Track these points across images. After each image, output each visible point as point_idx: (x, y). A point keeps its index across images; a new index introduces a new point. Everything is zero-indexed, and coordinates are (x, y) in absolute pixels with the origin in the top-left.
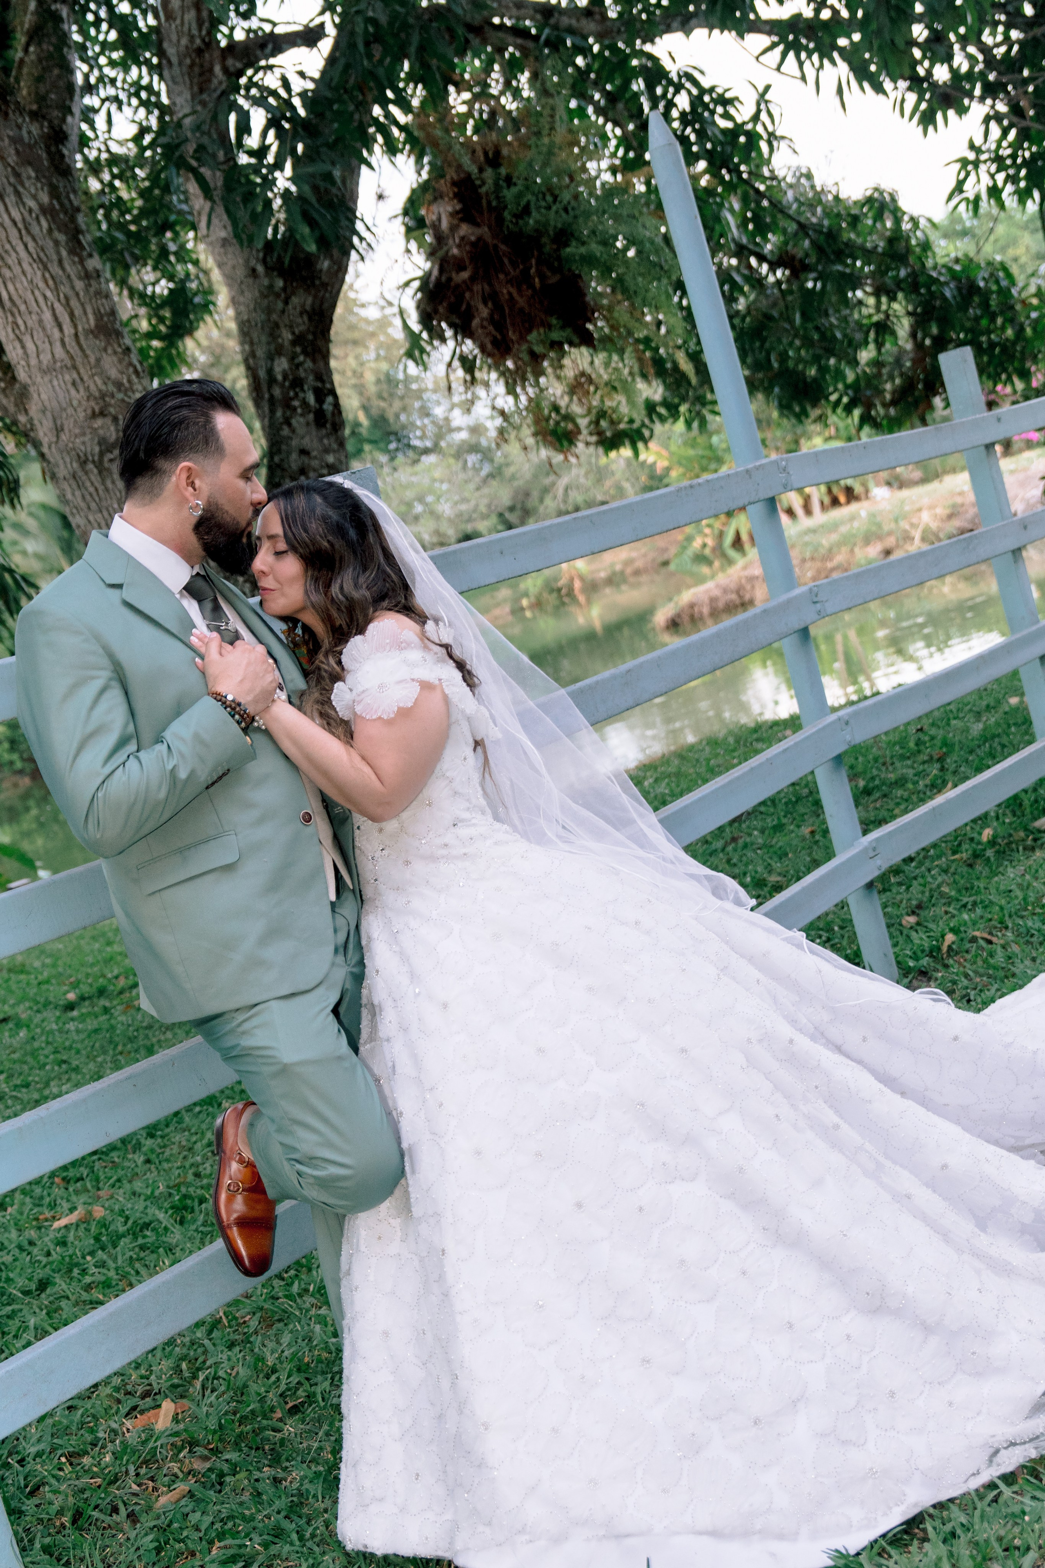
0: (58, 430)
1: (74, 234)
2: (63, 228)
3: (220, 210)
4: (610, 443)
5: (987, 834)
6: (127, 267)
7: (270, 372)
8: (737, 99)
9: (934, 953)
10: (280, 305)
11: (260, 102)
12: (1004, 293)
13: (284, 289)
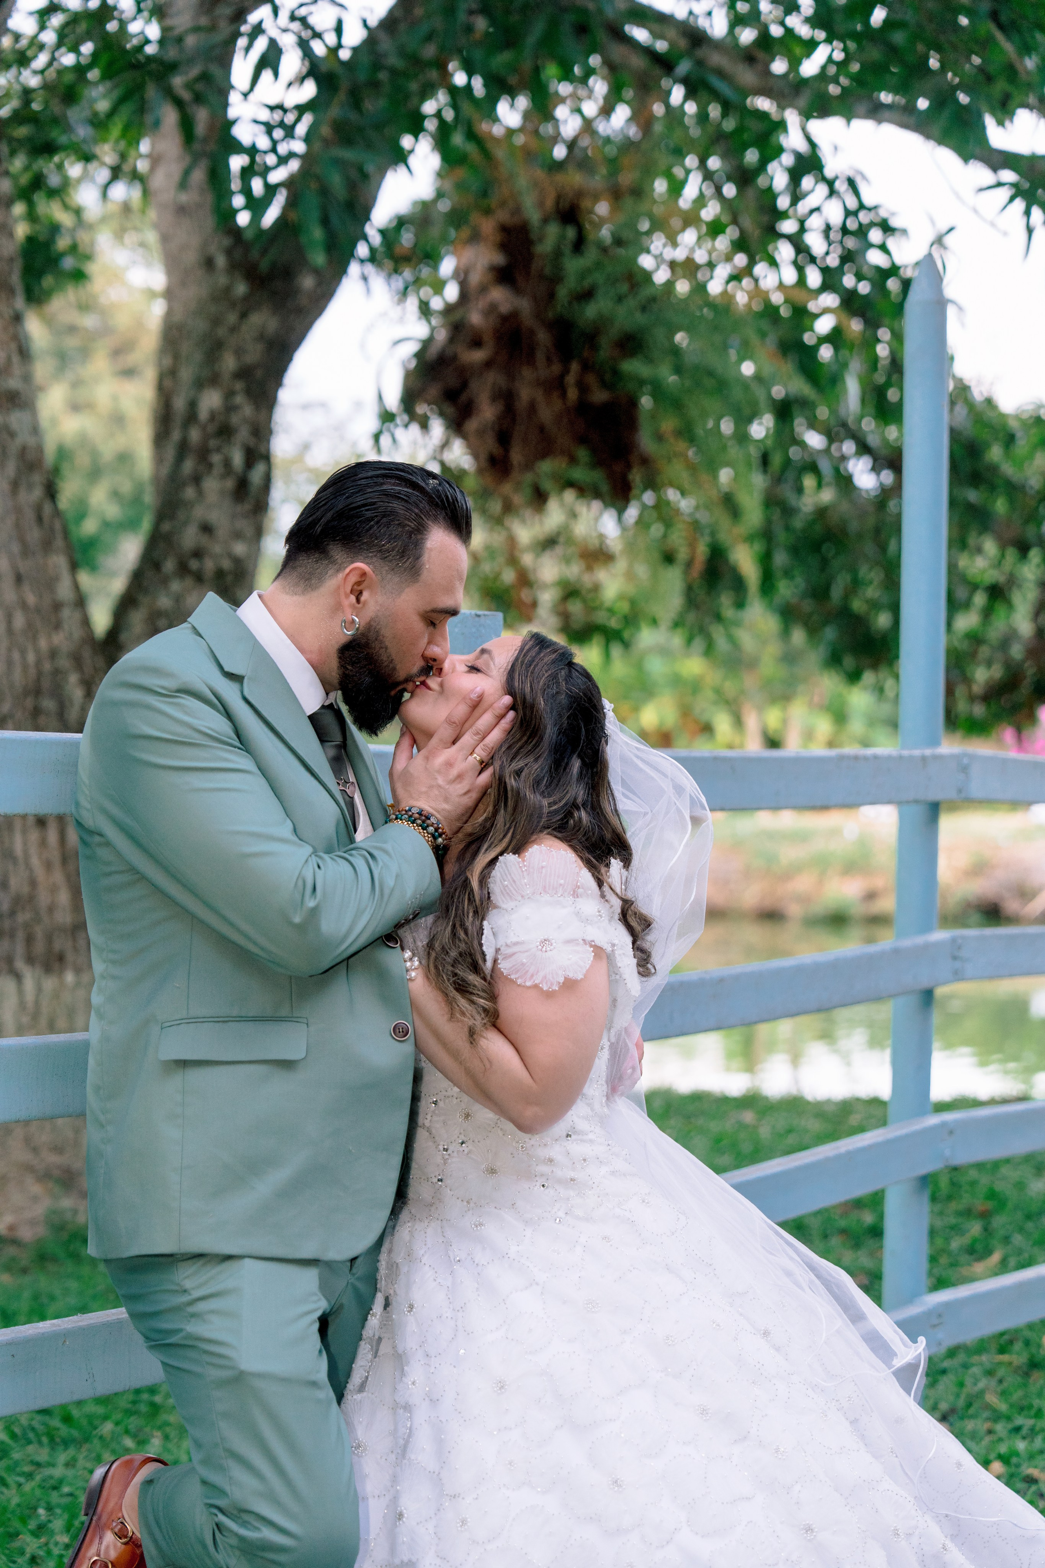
8: (904, 232)
10: (232, 318)
13: (246, 298)
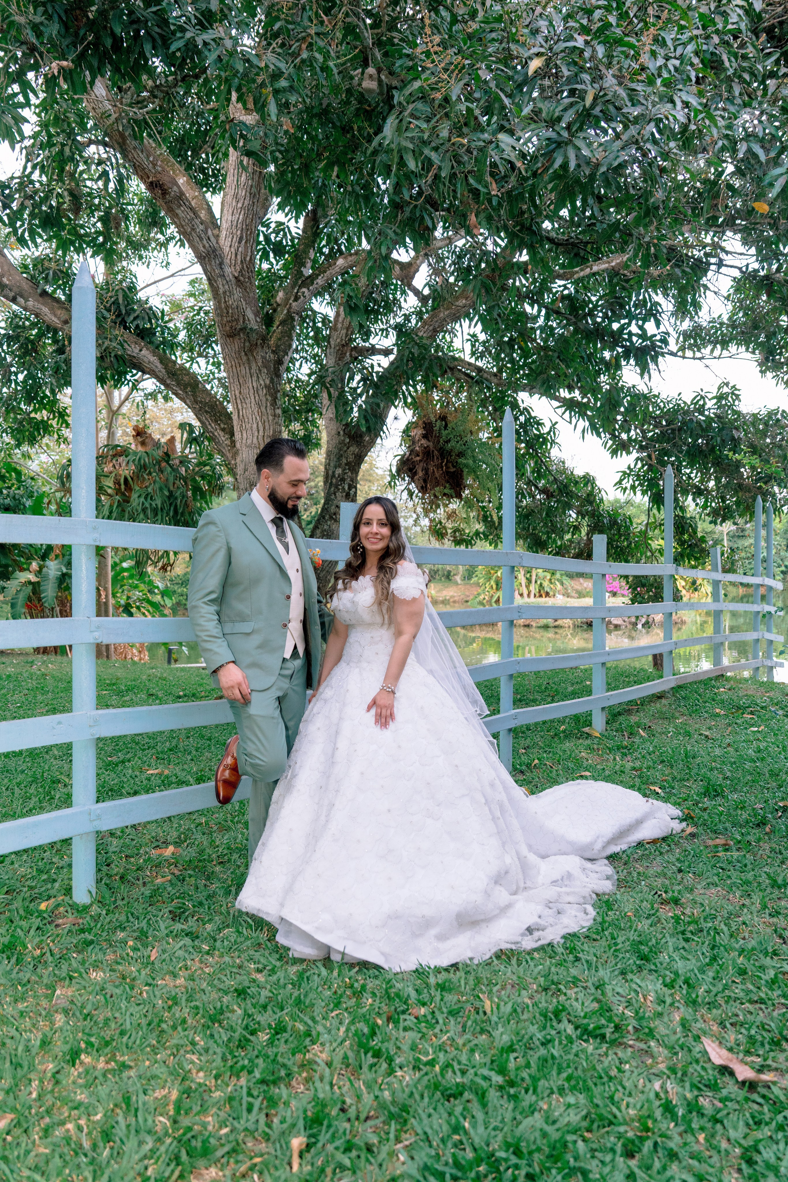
0: (245, 470)
1: (275, 399)
2: (271, 395)
3: (333, 406)
4: (458, 542)
5: (563, 728)
6: (291, 421)
7: (334, 472)
9: (528, 766)
10: (345, 448)
11: (360, 371)
12: (627, 528)
13: (349, 443)
